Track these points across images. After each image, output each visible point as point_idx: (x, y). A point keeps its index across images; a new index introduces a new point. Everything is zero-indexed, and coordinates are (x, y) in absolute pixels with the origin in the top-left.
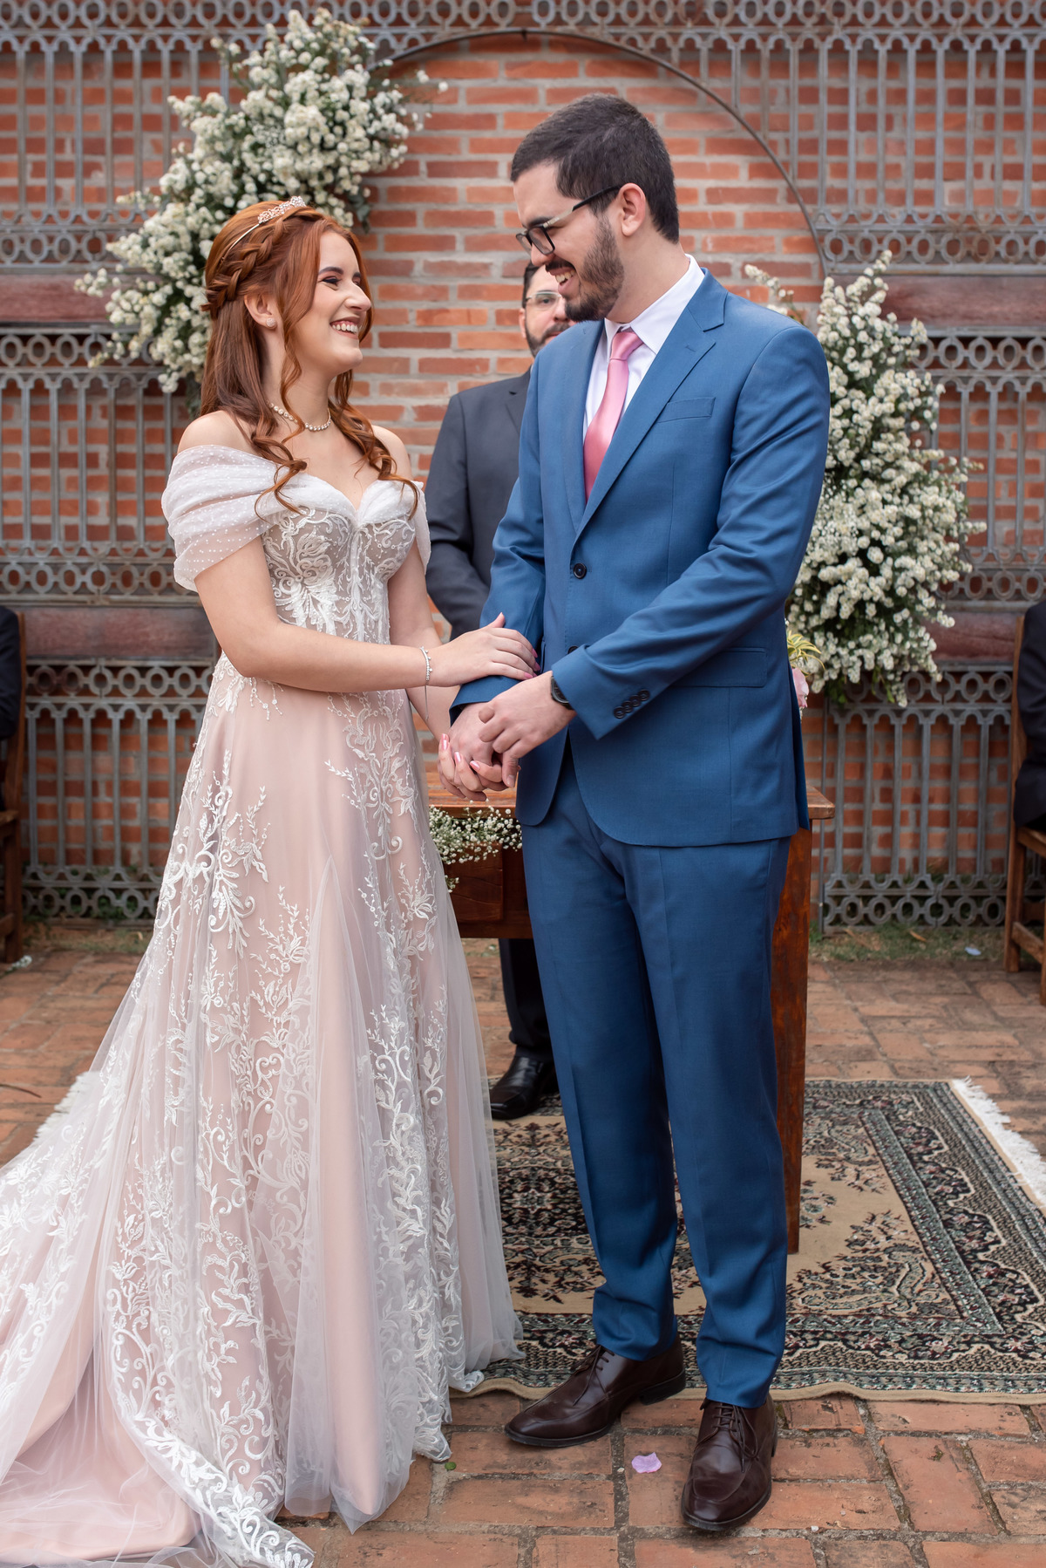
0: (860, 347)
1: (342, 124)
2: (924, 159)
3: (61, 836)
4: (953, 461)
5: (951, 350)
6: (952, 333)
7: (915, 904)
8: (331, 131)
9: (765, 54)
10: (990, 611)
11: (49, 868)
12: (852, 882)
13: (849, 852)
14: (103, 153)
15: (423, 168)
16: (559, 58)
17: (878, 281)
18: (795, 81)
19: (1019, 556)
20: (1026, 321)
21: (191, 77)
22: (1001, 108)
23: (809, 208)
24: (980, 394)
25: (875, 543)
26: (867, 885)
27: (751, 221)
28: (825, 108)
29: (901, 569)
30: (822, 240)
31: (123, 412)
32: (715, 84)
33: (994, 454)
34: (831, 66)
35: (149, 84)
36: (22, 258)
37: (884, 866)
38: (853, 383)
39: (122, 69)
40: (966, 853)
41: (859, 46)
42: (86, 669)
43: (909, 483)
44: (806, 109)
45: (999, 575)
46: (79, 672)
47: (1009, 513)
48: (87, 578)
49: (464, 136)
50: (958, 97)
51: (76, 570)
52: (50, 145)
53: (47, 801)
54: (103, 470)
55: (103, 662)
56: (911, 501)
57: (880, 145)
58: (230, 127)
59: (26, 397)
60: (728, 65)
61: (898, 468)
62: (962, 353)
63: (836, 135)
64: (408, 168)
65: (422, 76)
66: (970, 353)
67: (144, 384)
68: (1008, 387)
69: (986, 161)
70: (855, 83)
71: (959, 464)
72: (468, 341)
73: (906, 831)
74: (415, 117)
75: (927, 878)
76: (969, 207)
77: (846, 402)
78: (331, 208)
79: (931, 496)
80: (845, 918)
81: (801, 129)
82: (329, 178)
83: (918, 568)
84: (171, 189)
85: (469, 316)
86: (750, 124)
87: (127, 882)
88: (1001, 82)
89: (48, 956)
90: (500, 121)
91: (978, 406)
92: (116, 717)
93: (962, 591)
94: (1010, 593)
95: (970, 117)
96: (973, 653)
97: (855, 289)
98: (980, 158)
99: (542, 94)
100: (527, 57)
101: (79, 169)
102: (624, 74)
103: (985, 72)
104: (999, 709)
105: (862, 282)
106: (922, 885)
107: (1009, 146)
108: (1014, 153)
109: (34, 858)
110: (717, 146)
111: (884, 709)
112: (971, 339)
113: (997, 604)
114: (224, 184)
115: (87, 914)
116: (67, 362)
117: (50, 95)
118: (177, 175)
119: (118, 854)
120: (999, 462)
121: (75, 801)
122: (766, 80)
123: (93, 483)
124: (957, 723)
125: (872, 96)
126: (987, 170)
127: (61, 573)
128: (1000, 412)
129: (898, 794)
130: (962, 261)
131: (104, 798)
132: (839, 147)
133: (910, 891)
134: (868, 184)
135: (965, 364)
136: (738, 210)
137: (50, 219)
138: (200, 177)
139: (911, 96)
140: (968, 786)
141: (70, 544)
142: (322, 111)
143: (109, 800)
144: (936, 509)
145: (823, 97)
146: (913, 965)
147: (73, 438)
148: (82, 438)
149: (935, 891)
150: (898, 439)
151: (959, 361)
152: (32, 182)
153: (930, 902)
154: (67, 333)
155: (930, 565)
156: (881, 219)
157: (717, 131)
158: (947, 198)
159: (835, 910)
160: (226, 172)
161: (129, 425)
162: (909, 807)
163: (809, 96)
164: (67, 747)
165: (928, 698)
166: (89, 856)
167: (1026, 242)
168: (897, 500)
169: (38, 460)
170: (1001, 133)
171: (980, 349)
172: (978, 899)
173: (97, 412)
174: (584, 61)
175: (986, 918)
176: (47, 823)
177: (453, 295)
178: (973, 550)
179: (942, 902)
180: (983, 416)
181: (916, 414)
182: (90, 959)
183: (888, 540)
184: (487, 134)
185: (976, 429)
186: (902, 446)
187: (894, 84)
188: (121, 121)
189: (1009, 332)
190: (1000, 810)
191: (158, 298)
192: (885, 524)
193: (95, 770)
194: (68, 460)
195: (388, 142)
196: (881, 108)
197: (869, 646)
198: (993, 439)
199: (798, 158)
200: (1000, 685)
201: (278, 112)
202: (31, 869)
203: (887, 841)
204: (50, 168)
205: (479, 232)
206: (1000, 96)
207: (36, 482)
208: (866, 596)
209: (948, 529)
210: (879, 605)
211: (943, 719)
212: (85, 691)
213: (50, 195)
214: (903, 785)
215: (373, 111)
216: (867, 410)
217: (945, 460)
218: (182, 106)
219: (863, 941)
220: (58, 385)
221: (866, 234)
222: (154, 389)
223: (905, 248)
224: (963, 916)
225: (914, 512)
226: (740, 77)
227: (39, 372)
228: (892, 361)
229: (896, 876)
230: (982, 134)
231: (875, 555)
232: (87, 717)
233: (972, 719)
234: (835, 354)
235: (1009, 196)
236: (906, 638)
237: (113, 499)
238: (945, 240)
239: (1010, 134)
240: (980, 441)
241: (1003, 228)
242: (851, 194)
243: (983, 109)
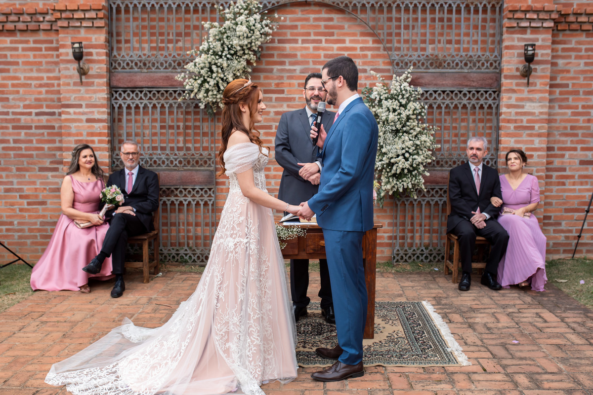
0: (403, 95)
1: (253, 30)
2: (423, 38)
3: (169, 238)
4: (431, 127)
5: (431, 94)
6: (431, 89)
7: (420, 256)
8: (250, 33)
9: (377, 8)
10: (442, 170)
11: (165, 248)
12: (402, 250)
13: (401, 241)
14: (182, 36)
15: (276, 41)
16: (317, 8)
17: (409, 75)
18: (385, 15)
19: (450, 155)
20: (453, 86)
21: (208, 15)
22: (446, 23)
23: (390, 53)
24: (439, 107)
25: (407, 152)
26: (406, 251)
27: (373, 56)
28: (394, 23)
29: (415, 159)
30: (393, 62)
31: (187, 113)
32: (363, 16)
33: (443, 124)
34: (396, 11)
35: (195, 16)
36: (157, 68)
37: (411, 245)
38: (401, 105)
39: (187, 11)
40: (435, 241)
41: (404, 6)
42: (177, 189)
43: (417, 134)
44: (389, 23)
45: (445, 160)
46: (175, 190)
47: (447, 142)
48: (177, 162)
49: (289, 31)
50: (433, 20)
51: (174, 160)
52: (166, 34)
53: (165, 228)
54: (181, 130)
55: (182, 187)
56: (418, 139)
57: (410, 34)
58: (220, 31)
59: (159, 109)
60: (366, 11)
61: (415, 130)
62: (434, 95)
63: (398, 31)
64: (272, 41)
65: (276, 16)
66: (437, 95)
67: (194, 105)
68: (447, 105)
69: (442, 39)
70: (403, 15)
71: (433, 128)
72: (290, 92)
73: (417, 235)
74: (274, 27)
75: (424, 248)
76: (436, 53)
77: (399, 111)
78: (250, 55)
79: (423, 138)
80: (400, 260)
81: (387, 29)
82: (249, 46)
83: (419, 159)
84: (203, 50)
85: (290, 85)
86: (373, 28)
87: (189, 252)
88: (446, 16)
89: (166, 273)
90: (299, 27)
91: (439, 111)
92: (185, 203)
93: (434, 165)
94: (448, 165)
95: (437, 26)
96: (437, 183)
97: (402, 78)
98: (440, 38)
99: (311, 19)
100: (307, 8)
101: (175, 41)
102: (336, 13)
103: (441, 13)
104: (445, 199)
105: (404, 76)
106: (422, 250)
107: (448, 34)
108: (450, 36)
109: (161, 245)
110: (363, 34)
111: (411, 199)
112: (437, 91)
113: (444, 168)
114: (219, 48)
115: (177, 261)
116: (171, 99)
117: (166, 20)
118: (205, 46)
119: (186, 243)
120: (445, 127)
121: (173, 228)
122: (377, 15)
123: (179, 134)
124: (432, 203)
125: (408, 20)
126: (442, 41)
127: (169, 161)
128: (445, 112)
129: (415, 224)
130: (434, 68)
131: (182, 227)
132: (399, 34)
133: (418, 252)
134: (407, 46)
135: (435, 98)
136: (369, 53)
137: (166, 56)
138: (212, 46)
139: (420, 20)
140: (435, 221)
141: (172, 152)
142: (247, 27)
143: (183, 228)
144: (425, 141)
145: (394, 20)
146: (418, 273)
147: (173, 121)
148: (175, 121)
149: (426, 252)
150: (414, 122)
151: (433, 97)
152: (160, 45)
153: (424, 255)
154: (171, 90)
155: (423, 158)
156: (411, 56)
157: (363, 30)
158: (430, 49)
159: (397, 258)
160: (219, 44)
161: (189, 117)
162: (418, 228)
163: (390, 19)
164: (171, 212)
165: (424, 196)
166: (177, 244)
167: (453, 63)
168: (414, 139)
169: (162, 127)
170: (446, 31)
171: (439, 94)
172: (439, 254)
173: (179, 113)
174: (324, 9)
175: (441, 260)
176: (165, 234)
177: (285, 78)
178: (437, 153)
179: (428, 255)
180: (440, 113)
181: (420, 114)
182: (179, 274)
183: (411, 151)
184: (295, 31)
185: (438, 117)
186: (415, 123)
187: (415, 16)
188: (187, 27)
189: (448, 89)
190: (444, 228)
191: (199, 81)
192: (410, 146)
193: (179, 219)
194: (171, 127)
195: (266, 34)
196: (411, 23)
197: (405, 181)
198: (443, 120)
199: (386, 38)
200: (445, 192)
201: (234, 27)
202: (160, 248)
203: (412, 238)
204: (166, 41)
205: (293, 60)
206: (445, 20)
207: (162, 134)
208: (404, 167)
209: (429, 147)
210: (408, 169)
211: (428, 202)
212: (176, 196)
213: (166, 49)
214: (417, 221)
215: (262, 26)
216: (405, 113)
217: (429, 127)
218: (207, 25)
219: (405, 266)
220: (168, 105)
221: (406, 61)
222: (197, 106)
223: (418, 65)
224: (434, 259)
225: (418, 143)
226: (370, 14)
227: (162, 101)
228: (412, 99)
229: (415, 248)
230: (440, 31)
231: (407, 155)
232: (177, 203)
233: (437, 202)
234: (396, 97)
235: (449, 49)
236: (416, 179)
237: (185, 139)
238: (429, 62)
239: (449, 31)
240: (439, 121)
241: (446, 59)
242: (402, 49)
243: (441, 23)
